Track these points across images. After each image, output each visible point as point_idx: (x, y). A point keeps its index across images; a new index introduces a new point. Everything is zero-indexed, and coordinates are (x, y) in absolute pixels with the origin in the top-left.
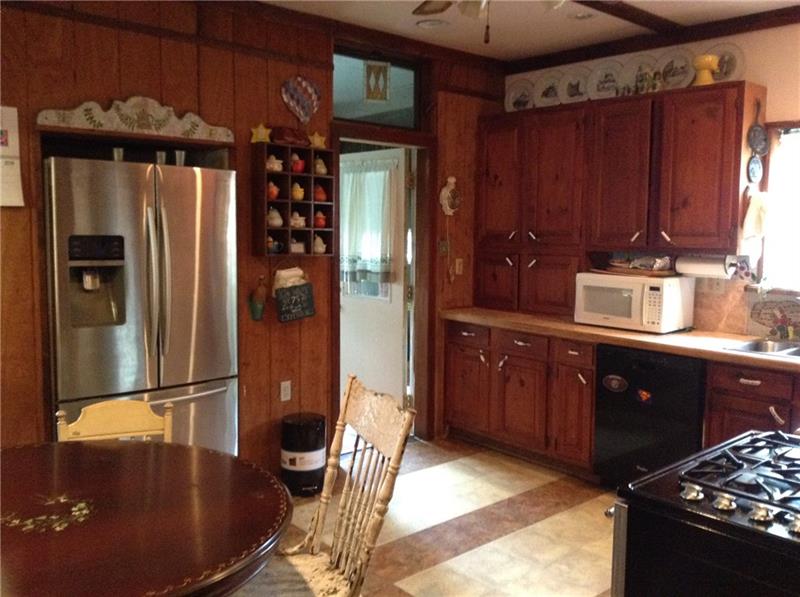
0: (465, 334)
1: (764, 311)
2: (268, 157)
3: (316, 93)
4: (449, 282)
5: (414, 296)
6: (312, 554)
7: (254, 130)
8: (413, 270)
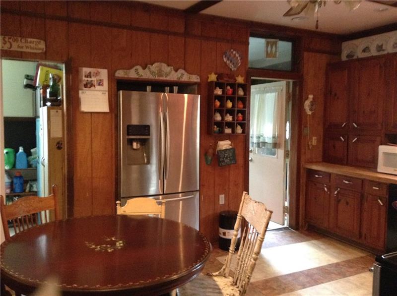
0: (317, 176)
2: (215, 88)
3: (240, 56)
4: (309, 149)
5: (289, 156)
6: (225, 277)
7: (209, 76)
8: (289, 142)
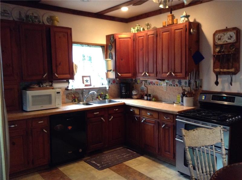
1: (69, 96)
